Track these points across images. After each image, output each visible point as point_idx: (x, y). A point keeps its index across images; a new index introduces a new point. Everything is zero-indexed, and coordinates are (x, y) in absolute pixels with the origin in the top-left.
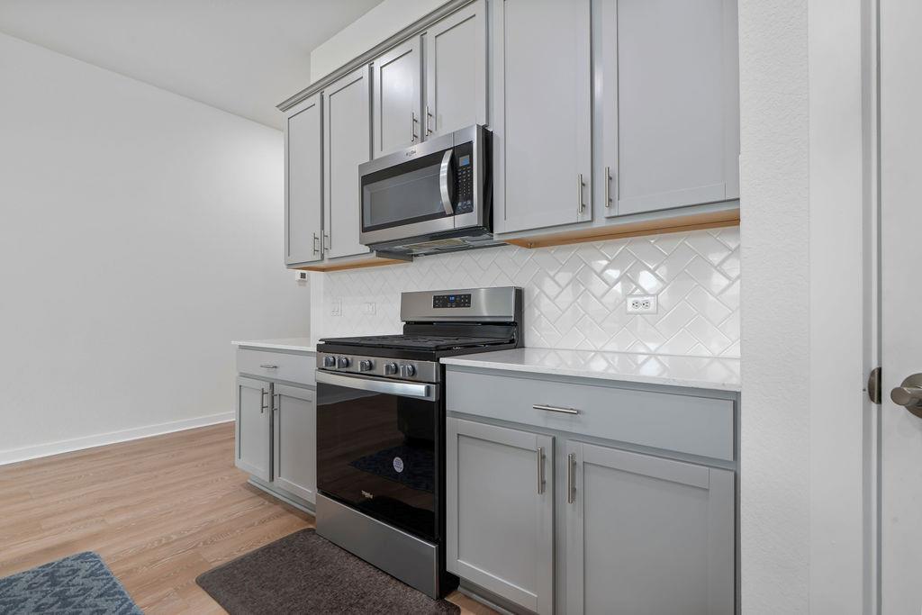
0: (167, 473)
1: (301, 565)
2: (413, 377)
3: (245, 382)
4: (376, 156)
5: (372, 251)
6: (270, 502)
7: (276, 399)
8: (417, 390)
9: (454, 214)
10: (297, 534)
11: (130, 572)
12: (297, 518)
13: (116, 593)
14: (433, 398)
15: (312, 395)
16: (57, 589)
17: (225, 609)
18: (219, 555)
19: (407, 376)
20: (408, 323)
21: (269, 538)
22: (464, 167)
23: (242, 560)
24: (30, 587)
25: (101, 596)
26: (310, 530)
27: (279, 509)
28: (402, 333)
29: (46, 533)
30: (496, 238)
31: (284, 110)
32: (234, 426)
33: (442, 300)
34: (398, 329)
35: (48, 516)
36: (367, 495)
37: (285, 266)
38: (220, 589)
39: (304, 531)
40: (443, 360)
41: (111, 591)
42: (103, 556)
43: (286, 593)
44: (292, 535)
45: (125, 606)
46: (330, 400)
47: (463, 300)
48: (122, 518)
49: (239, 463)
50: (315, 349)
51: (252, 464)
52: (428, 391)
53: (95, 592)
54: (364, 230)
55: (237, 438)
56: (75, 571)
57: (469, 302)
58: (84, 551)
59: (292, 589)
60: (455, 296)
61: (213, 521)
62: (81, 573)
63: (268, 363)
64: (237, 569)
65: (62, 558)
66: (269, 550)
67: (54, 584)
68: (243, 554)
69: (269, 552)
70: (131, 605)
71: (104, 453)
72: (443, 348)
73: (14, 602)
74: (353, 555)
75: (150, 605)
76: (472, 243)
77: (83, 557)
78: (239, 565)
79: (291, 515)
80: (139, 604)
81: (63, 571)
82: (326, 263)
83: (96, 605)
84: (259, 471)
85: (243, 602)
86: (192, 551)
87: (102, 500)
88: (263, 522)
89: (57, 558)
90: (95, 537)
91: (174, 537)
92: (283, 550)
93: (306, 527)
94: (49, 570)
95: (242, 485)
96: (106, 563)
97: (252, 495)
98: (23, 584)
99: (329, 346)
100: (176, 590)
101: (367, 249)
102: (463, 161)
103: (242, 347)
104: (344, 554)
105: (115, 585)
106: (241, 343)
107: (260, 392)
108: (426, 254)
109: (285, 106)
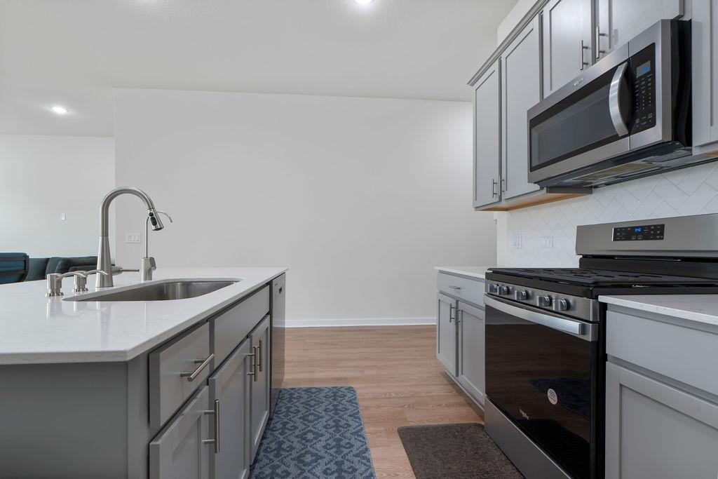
0: (401, 351)
1: (466, 451)
2: (566, 311)
3: (443, 297)
4: (547, 94)
5: (542, 188)
6: (457, 391)
7: (460, 313)
8: (572, 326)
9: (629, 134)
10: (470, 426)
11: (367, 407)
12: (474, 412)
13: (356, 418)
14: (589, 337)
15: (482, 314)
16: (335, 403)
17: (410, 459)
18: (416, 419)
19: (559, 310)
20: (585, 256)
21: (449, 419)
22: (641, 77)
23: (427, 428)
24: (325, 397)
25: (351, 416)
26: (480, 426)
27: (462, 400)
28: (577, 266)
29: (339, 369)
30: (696, 152)
31: (472, 85)
32: (436, 328)
33: (624, 233)
34: (573, 262)
35: (342, 360)
36: (524, 415)
37: (474, 209)
38: (409, 443)
39: (476, 425)
40: (602, 299)
41: (355, 416)
42: (358, 392)
43: (450, 468)
44: (466, 424)
45: (359, 428)
46: (497, 322)
47: (654, 231)
48: (372, 372)
49: (439, 356)
50: (483, 277)
51: (446, 359)
52: (583, 330)
53: (349, 412)
54: (532, 169)
55: (437, 339)
56: (345, 396)
57: (662, 234)
58: (350, 386)
59: (456, 468)
60: (642, 228)
61: (417, 393)
62: (346, 398)
63: (454, 285)
64: (423, 433)
65: (340, 386)
66: (447, 428)
67: (335, 400)
68: (429, 424)
69: (446, 430)
70: (362, 429)
71: (371, 330)
72: (602, 284)
73: (318, 401)
74: (512, 463)
75: (371, 434)
76: (664, 164)
77: (350, 389)
78: (424, 432)
79: (469, 408)
80: (366, 430)
81: (340, 393)
82: (504, 204)
83: (347, 421)
84: (450, 367)
85: (420, 460)
86: (401, 409)
87: (366, 359)
88: (448, 406)
89: (339, 385)
90: (356, 379)
91: (393, 395)
92: (457, 433)
93: (480, 423)
94: (335, 390)
95: (441, 373)
96: (359, 397)
97: (446, 382)
98: (323, 394)
99: (497, 275)
100: (386, 430)
101: (537, 187)
102: (641, 71)
103: (441, 272)
104: (504, 459)
105: (358, 412)
106: (441, 269)
107: (449, 306)
108: (607, 184)
109: (472, 82)
